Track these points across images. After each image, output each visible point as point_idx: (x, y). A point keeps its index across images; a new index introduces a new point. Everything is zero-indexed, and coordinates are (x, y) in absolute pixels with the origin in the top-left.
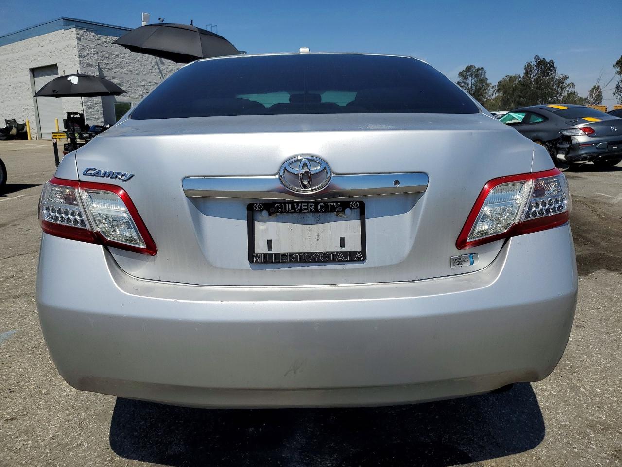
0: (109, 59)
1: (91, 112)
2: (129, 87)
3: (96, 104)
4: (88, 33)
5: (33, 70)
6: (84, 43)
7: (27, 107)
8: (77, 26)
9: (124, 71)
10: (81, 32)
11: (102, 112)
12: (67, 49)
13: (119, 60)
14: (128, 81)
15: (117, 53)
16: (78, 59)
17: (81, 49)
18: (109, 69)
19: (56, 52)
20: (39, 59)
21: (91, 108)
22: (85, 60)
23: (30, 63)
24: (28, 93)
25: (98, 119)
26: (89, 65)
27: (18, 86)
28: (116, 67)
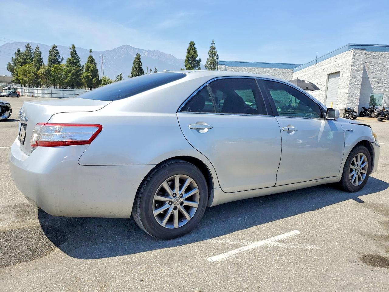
0: (374, 66)
1: (351, 99)
2: (385, 83)
3: (356, 94)
4: (361, 51)
5: (329, 75)
6: (357, 57)
7: (322, 95)
8: (355, 48)
9: (384, 73)
10: (357, 51)
11: (359, 99)
12: (347, 62)
13: (381, 66)
14: (385, 80)
15: (380, 62)
16: (351, 68)
17: (354, 61)
18: (372, 72)
19: (341, 64)
20: (333, 68)
21: (352, 97)
22: (356, 68)
23: (328, 71)
24: (324, 87)
25: (355, 103)
26: (357, 71)
27: (320, 84)
28: (378, 71)
